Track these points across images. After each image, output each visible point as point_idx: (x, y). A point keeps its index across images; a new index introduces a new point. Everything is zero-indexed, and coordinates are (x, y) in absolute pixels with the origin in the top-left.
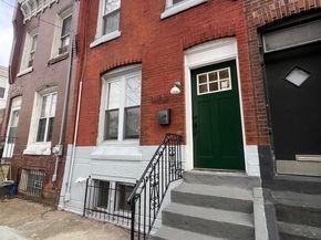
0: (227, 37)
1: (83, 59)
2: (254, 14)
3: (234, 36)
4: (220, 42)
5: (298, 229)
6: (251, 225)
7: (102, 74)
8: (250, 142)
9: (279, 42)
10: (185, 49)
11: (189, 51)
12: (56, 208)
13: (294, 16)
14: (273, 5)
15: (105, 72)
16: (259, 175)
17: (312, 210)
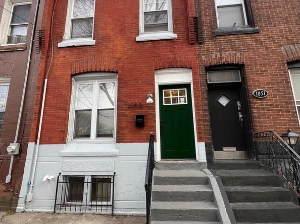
0: (186, 68)
1: (48, 57)
2: (203, 57)
3: (191, 68)
4: (181, 70)
5: (232, 189)
6: (211, 190)
7: (72, 76)
8: (200, 140)
9: (216, 78)
10: (155, 70)
11: (159, 72)
12: (14, 211)
13: (224, 65)
14: (214, 55)
15: (76, 74)
16: (206, 161)
17: (237, 178)
